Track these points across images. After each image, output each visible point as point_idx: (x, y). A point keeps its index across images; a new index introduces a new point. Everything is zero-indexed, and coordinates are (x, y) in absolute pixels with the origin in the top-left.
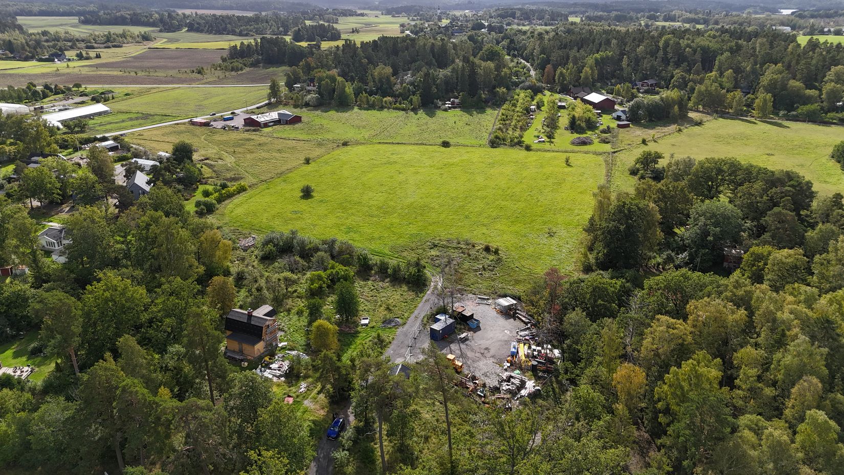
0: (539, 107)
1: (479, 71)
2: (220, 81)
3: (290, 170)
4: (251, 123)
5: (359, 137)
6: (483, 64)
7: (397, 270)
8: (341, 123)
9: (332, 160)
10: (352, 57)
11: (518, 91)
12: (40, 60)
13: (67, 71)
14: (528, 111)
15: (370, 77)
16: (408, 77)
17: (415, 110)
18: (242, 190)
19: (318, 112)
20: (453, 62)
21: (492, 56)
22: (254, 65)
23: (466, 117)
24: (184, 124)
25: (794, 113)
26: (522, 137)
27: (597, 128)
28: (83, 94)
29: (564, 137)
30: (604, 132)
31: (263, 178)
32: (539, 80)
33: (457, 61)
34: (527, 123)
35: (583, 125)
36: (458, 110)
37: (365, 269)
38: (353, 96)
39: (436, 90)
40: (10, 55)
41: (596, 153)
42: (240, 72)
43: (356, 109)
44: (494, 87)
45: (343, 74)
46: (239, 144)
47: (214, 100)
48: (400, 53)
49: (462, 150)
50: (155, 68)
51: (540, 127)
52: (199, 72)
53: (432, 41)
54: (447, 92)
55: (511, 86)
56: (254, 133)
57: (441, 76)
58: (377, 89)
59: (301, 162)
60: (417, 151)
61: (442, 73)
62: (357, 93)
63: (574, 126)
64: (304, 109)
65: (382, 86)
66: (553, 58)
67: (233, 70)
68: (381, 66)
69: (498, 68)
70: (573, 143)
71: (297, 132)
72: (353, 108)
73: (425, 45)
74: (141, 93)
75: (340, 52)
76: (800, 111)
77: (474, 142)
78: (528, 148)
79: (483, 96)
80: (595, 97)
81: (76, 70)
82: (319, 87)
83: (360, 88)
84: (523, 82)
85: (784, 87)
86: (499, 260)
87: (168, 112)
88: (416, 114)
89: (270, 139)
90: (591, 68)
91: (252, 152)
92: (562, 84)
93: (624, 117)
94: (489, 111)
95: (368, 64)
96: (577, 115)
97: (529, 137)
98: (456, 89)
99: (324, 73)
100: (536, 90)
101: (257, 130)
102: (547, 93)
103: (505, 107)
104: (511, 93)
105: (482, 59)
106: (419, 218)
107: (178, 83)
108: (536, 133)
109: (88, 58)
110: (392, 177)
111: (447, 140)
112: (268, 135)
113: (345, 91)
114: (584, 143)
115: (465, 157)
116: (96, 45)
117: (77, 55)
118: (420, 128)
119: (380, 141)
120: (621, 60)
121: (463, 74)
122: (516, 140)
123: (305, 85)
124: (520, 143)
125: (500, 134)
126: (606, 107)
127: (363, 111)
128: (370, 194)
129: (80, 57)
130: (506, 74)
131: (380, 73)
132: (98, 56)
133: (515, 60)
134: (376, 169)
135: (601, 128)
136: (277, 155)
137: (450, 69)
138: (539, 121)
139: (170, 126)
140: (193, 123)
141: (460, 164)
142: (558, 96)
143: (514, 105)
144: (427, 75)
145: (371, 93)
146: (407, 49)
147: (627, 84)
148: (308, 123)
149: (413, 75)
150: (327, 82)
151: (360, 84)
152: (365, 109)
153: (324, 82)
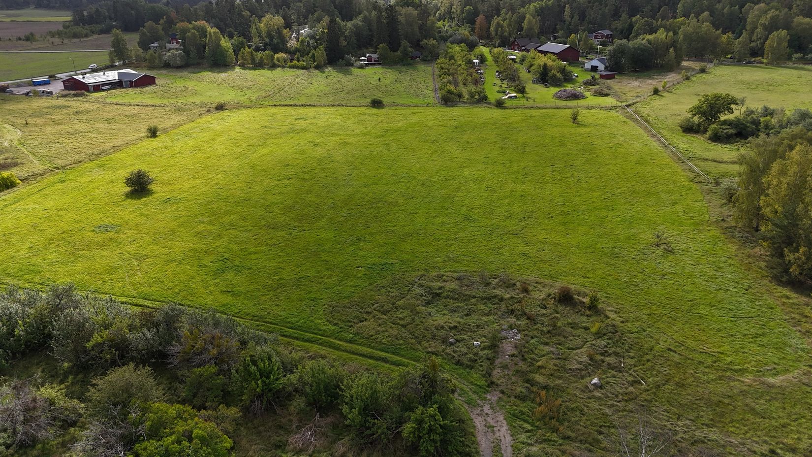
1: (401, 19)
3: (117, 148)
4: (72, 86)
5: (242, 99)
6: (404, 11)
8: (215, 85)
9: (197, 130)
11: (449, 45)
14: (472, 65)
15: (254, 31)
16: (306, 30)
17: (320, 67)
19: (183, 74)
22: (105, 31)
23: (392, 74)
25: (811, 55)
26: (482, 92)
27: (575, 80)
29: (540, 92)
31: (60, 162)
32: (472, 34)
34: (478, 78)
36: (378, 67)
38: (232, 52)
39: (345, 44)
42: (84, 39)
43: (238, 69)
44: (420, 39)
46: (42, 113)
49: (406, 112)
51: (498, 82)
54: (361, 45)
56: (75, 99)
57: (349, 27)
58: (266, 45)
59: (142, 135)
60: (336, 115)
62: (237, 49)
64: (163, 71)
67: (74, 36)
68: (268, 16)
69: (422, 17)
70: (559, 98)
71: (145, 97)
72: (233, 68)
77: (416, 101)
78: (499, 105)
79: (409, 49)
80: (553, 47)
82: (184, 43)
83: (241, 43)
88: (323, 72)
89: (98, 105)
91: (58, 124)
95: (250, 16)
97: (492, 93)
98: (372, 42)
100: (471, 44)
101: (81, 95)
103: (440, 60)
104: (442, 46)
108: (498, 89)
111: (377, 98)
112: (97, 101)
113: (220, 45)
114: (572, 97)
115: (413, 120)
118: (332, 87)
119: (275, 103)
121: (378, 24)
123: (165, 42)
124: (484, 100)
126: (570, 59)
127: (247, 71)
130: (433, 23)
131: (268, 26)
134: (272, 141)
136: (103, 126)
141: (410, 129)
142: (500, 50)
143: (452, 59)
144: (331, 25)
145: (257, 49)
149: (312, 27)
150: (194, 33)
151: (241, 39)
152: (250, 69)
153: (189, 34)
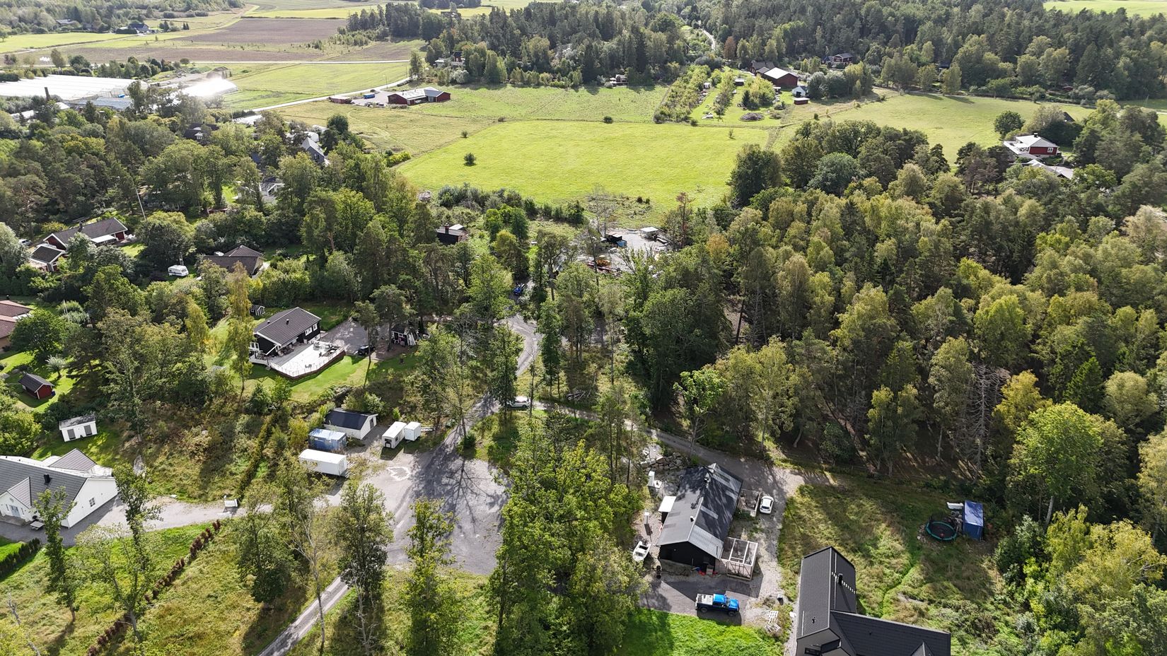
0: (714, 84)
1: (649, 43)
2: (343, 57)
3: (448, 143)
4: (396, 100)
5: (515, 114)
6: (654, 35)
7: (559, 212)
8: (494, 100)
9: (490, 134)
10: (502, 28)
11: (692, 66)
12: (119, 32)
13: (157, 45)
14: (701, 87)
15: (524, 51)
16: (568, 51)
17: (575, 87)
18: (406, 158)
19: (468, 90)
20: (620, 33)
21: (666, 26)
22: (381, 38)
23: (632, 94)
24: (323, 101)
25: (984, 88)
26: (689, 113)
27: (771, 104)
28: (194, 71)
29: (735, 112)
30: (778, 108)
31: (423, 149)
32: (719, 55)
33: (625, 32)
34: (698, 100)
35: (757, 101)
36: (624, 87)
37: (532, 211)
38: (505, 71)
39: (599, 65)
40: (80, 26)
41: (763, 128)
42: (365, 47)
43: (509, 86)
44: (666, 62)
45: (493, 47)
46: (388, 120)
47: (346, 78)
48: (558, 23)
49: (625, 126)
50: (263, 42)
51: (711, 105)
52: (317, 47)
53: (596, 8)
54: (612, 67)
55: (685, 59)
56: (401, 110)
57: (605, 49)
58: (533, 65)
59: (459, 136)
60: (578, 127)
61: (607, 46)
62: (510, 68)
63: (747, 103)
64: (451, 87)
65: (537, 60)
66: (736, 29)
67: (356, 43)
68: (537, 37)
69: (671, 40)
70: (742, 119)
71: (449, 109)
72: (505, 86)
73: (587, 13)
74: (259, 70)
75: (487, 22)
76: (990, 85)
77: (639, 118)
78: (694, 124)
79: (652, 71)
80: (777, 73)
81: (169, 44)
82: (467, 62)
83: (513, 63)
84: (700, 56)
85: (979, 59)
86: (649, 208)
87: (300, 90)
88: (577, 91)
89: (420, 116)
90: (778, 41)
91: (405, 128)
92: (743, 59)
93: (803, 93)
94: (658, 88)
95: (522, 35)
96: (751, 91)
97: (696, 114)
98: (622, 64)
99: (470, 46)
100: (714, 65)
101: (405, 108)
102: (726, 68)
103: (676, 83)
104: (684, 68)
105: (654, 30)
106: (579, 180)
107: (297, 60)
108: (706, 110)
109: (174, 30)
110: (552, 149)
111: (609, 116)
112: (417, 112)
113: (496, 66)
114: (753, 119)
115: (628, 132)
116: (175, 14)
117: (161, 26)
118: (581, 105)
119: (538, 118)
120: (814, 30)
121: (630, 47)
122: (682, 116)
123: (449, 60)
124: (686, 119)
125: (666, 110)
126: (786, 83)
127: (517, 88)
128: (531, 162)
129: (165, 28)
130: (679, 47)
131: (535, 46)
132: (186, 28)
133: (696, 31)
134: (535, 142)
135: (777, 104)
136: (432, 130)
137: (615, 40)
138: (712, 97)
139: (308, 103)
140: (333, 101)
141: (622, 138)
142: (737, 72)
143: (687, 81)
144: (589, 47)
145: (526, 69)
146: (566, 18)
147: (815, 58)
148: (458, 101)
149: (573, 48)
150: (476, 56)
151: (513, 59)
152: (519, 86)
153: (472, 56)
